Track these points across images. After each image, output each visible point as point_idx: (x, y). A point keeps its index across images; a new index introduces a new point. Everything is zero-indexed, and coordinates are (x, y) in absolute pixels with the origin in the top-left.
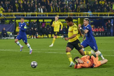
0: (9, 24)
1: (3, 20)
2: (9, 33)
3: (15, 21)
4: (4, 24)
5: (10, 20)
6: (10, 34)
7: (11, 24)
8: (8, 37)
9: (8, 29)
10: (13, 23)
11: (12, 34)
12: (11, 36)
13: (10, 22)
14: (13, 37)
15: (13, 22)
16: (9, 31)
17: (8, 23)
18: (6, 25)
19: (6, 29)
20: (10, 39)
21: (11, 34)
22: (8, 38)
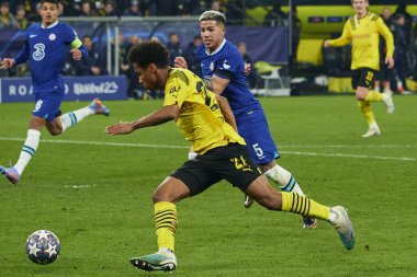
0: (267, 24)
1: (238, 9)
2: (262, 67)
3: (294, 9)
4: (241, 24)
5: (270, 8)
6: (269, 73)
7: (273, 23)
8: (262, 87)
9: (262, 50)
10: (286, 23)
11: (280, 72)
12: (275, 84)
13: (269, 17)
14: (285, 87)
15: (284, 16)
16: (263, 58)
17: (261, 20)
18: (250, 29)
19: (248, 48)
20: (269, 96)
21: (275, 75)
22: (262, 91)
